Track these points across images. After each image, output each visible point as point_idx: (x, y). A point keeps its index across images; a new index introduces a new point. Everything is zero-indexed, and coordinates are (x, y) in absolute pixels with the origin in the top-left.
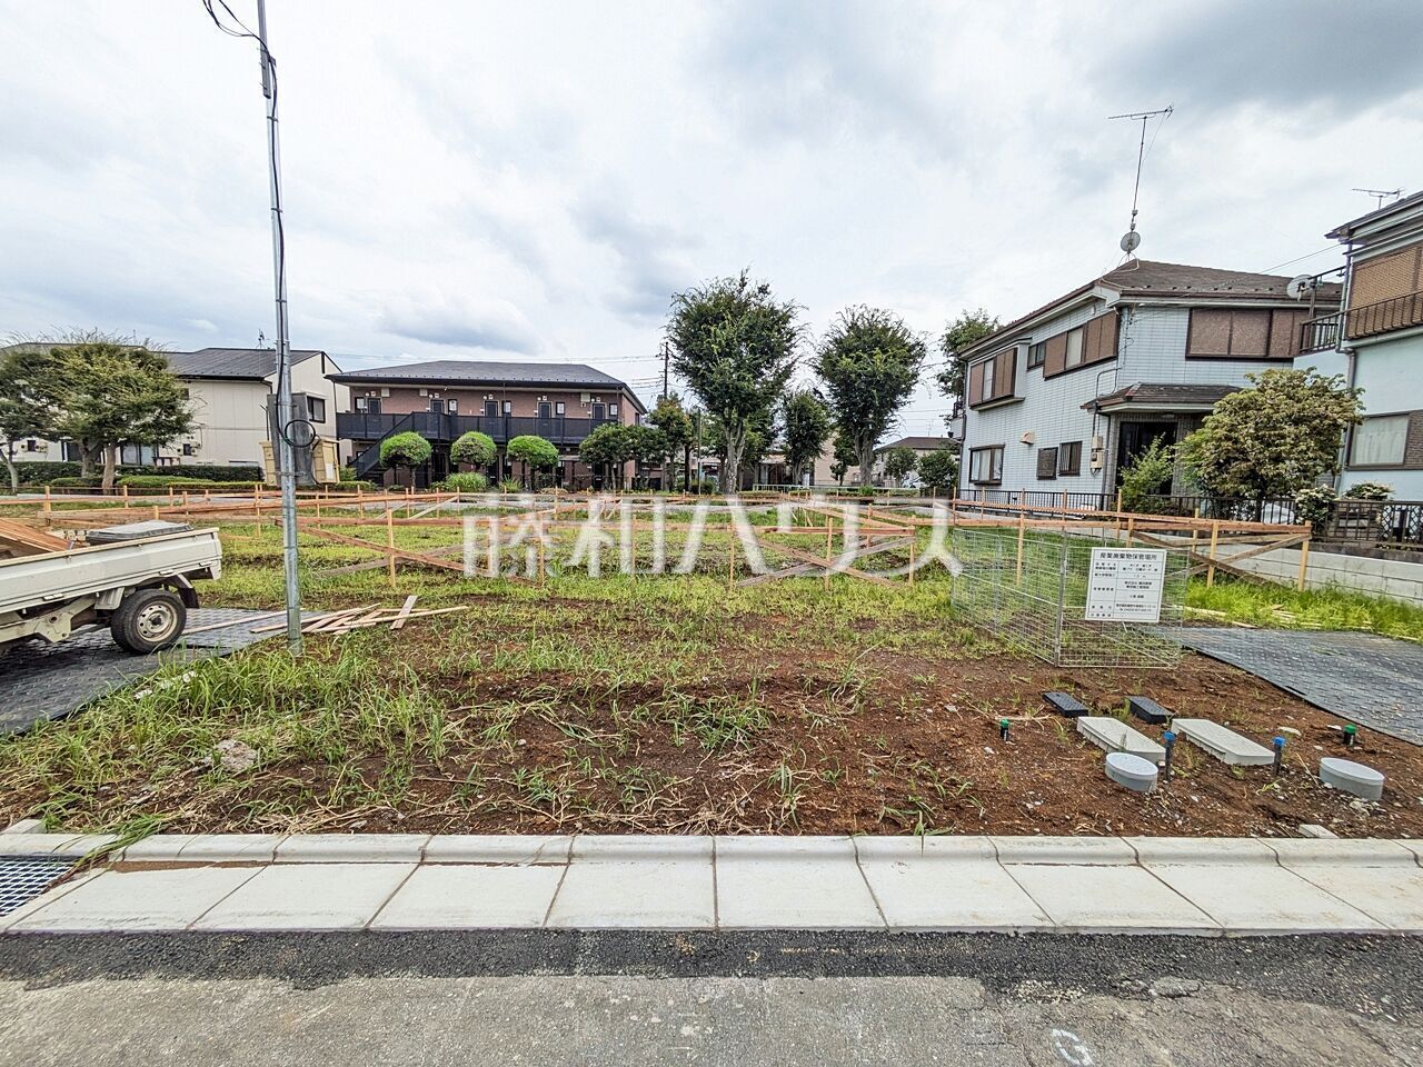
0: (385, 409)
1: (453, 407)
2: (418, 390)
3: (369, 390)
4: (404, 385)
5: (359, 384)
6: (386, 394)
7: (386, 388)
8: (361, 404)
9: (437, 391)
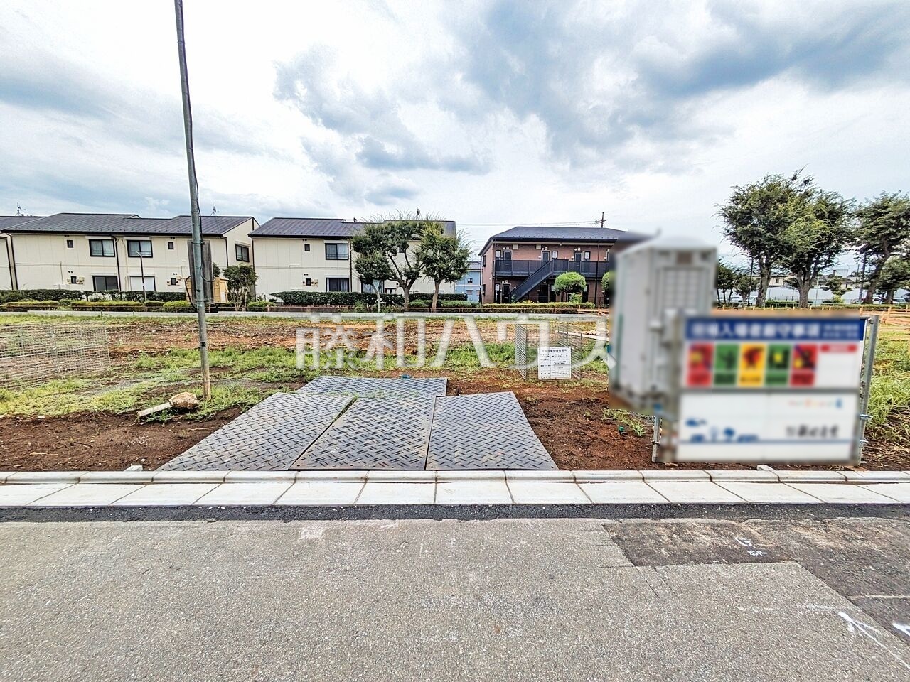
0: (513, 258)
1: (555, 256)
2: (535, 245)
3: (505, 245)
4: (528, 243)
5: (499, 242)
6: (515, 247)
7: (515, 244)
8: (498, 255)
9: (546, 245)
